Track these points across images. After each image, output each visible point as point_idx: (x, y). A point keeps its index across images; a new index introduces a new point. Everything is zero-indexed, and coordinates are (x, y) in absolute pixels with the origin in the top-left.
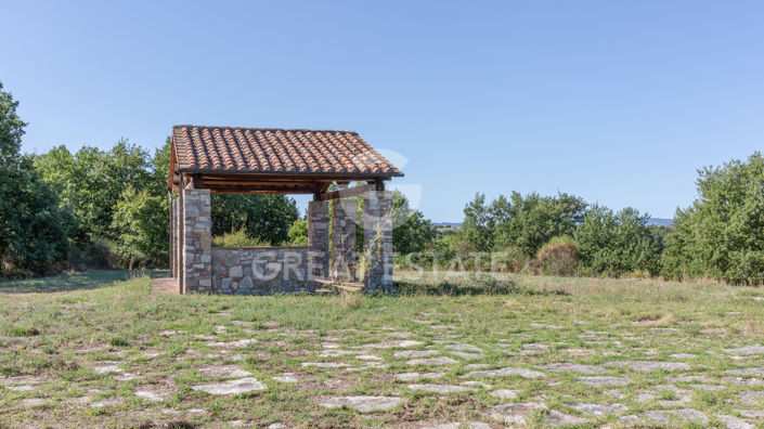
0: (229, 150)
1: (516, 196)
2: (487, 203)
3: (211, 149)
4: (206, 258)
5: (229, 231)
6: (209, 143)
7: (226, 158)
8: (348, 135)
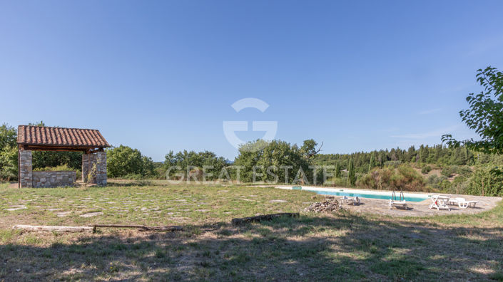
0: (41, 136)
1: (185, 152)
2: (174, 154)
3: (33, 135)
4: (30, 175)
5: (60, 165)
6: (33, 133)
7: (39, 139)
8: (95, 132)
